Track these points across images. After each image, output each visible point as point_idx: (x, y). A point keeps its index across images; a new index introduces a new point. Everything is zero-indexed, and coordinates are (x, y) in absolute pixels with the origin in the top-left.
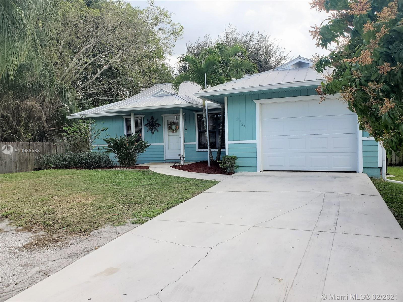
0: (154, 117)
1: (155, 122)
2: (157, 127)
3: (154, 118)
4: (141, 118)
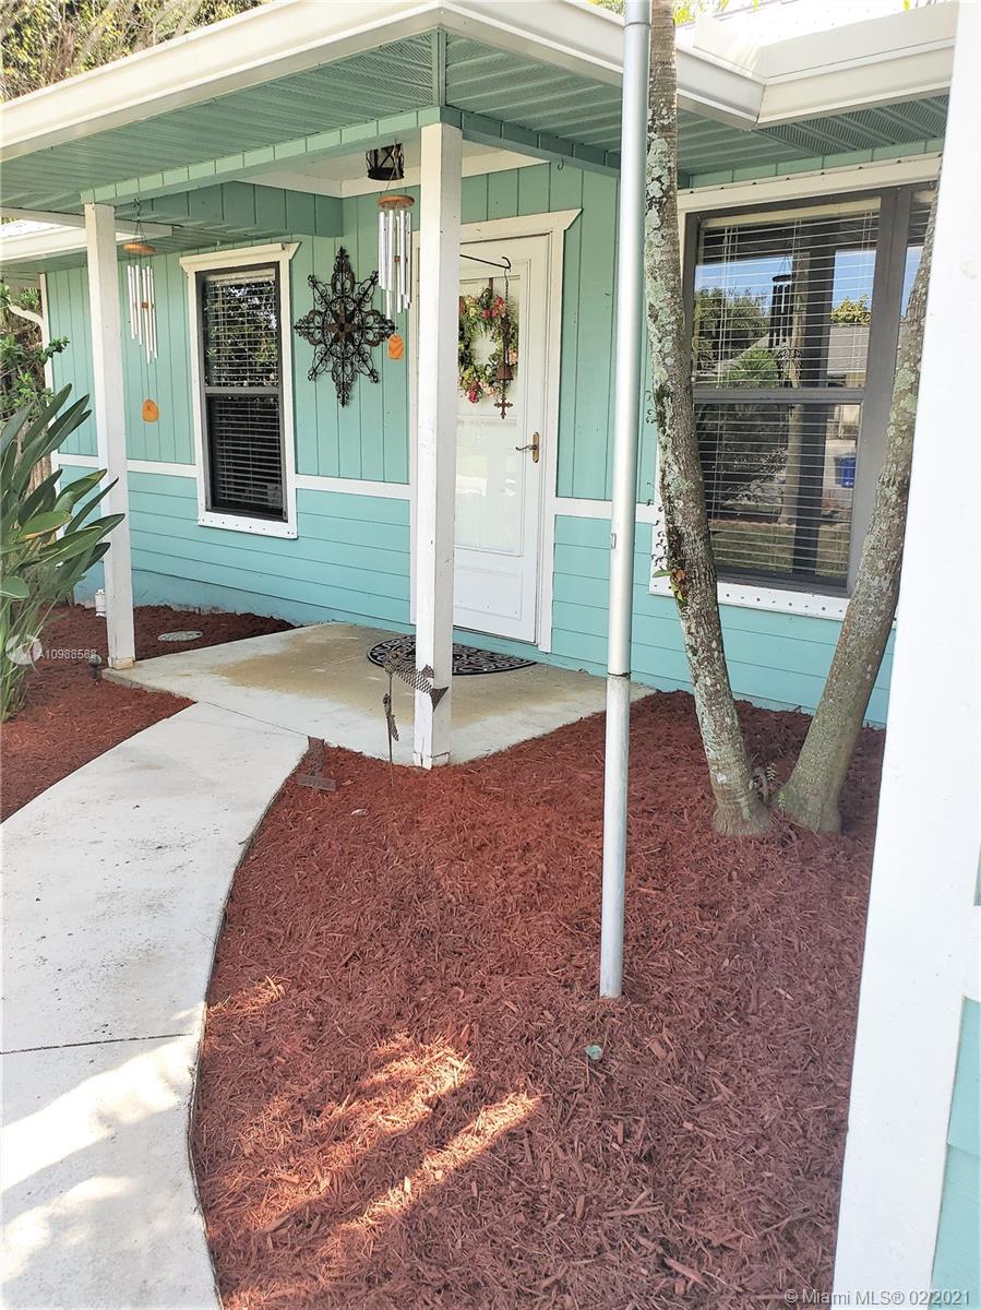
0: (352, 261)
1: (360, 302)
2: (373, 344)
3: (354, 270)
4: (278, 268)
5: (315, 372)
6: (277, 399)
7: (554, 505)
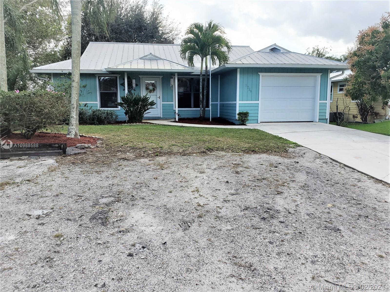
3: (131, 78)
4: (117, 77)
5: (124, 90)
6: (116, 93)
7: (162, 103)
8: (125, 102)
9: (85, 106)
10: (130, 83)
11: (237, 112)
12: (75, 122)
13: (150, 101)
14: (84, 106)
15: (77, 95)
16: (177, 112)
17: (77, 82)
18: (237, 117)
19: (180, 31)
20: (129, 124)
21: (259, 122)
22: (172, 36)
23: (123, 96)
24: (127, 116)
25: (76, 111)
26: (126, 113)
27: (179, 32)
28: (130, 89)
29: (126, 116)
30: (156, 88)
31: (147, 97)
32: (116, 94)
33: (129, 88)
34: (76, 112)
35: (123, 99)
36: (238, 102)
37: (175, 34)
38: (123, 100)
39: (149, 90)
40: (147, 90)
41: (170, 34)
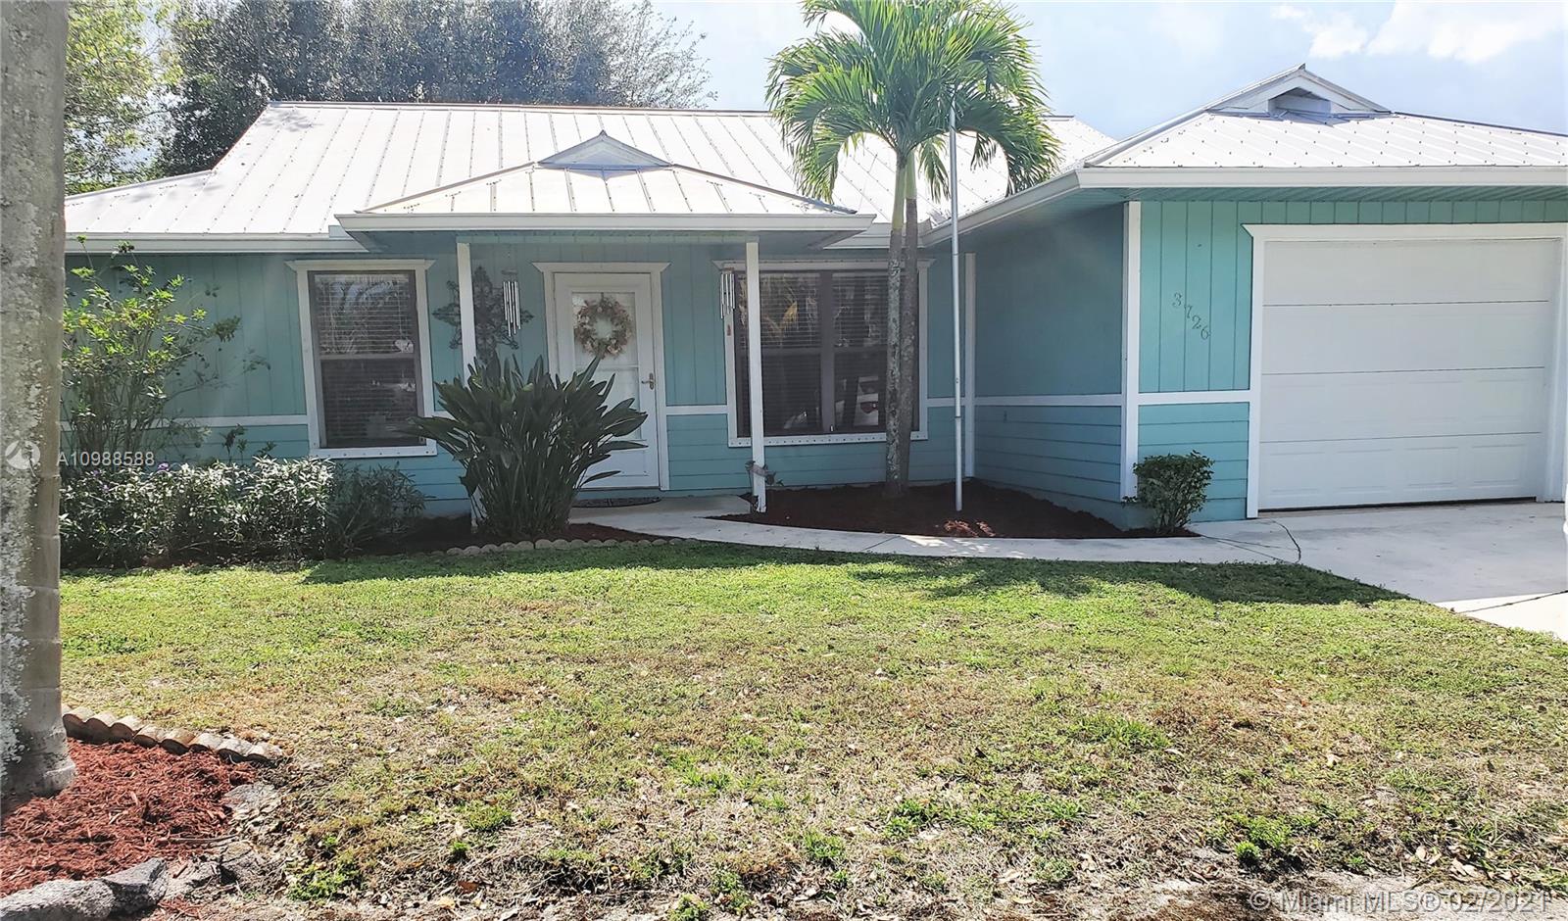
4: (411, 274)
5: (456, 343)
6: (412, 361)
7: (666, 411)
8: (465, 415)
9: (229, 441)
10: (489, 303)
11: (1131, 454)
12: (15, 642)
13: (611, 403)
14: (225, 441)
15: (34, 392)
16: (759, 459)
17: (31, 273)
18: (1129, 486)
19: (701, 75)
20: (491, 546)
21: (1252, 512)
22: (669, 95)
23: (451, 382)
24: (477, 494)
25: (35, 532)
26: (469, 483)
27: (699, 78)
28: (490, 341)
29: (471, 493)
30: (633, 329)
31: (597, 378)
32: (409, 368)
33: (480, 335)
34: (25, 542)
35: (449, 395)
36: (1134, 400)
37: (680, 85)
38: (449, 400)
39: (596, 344)
40: (583, 342)
41: (661, 87)
